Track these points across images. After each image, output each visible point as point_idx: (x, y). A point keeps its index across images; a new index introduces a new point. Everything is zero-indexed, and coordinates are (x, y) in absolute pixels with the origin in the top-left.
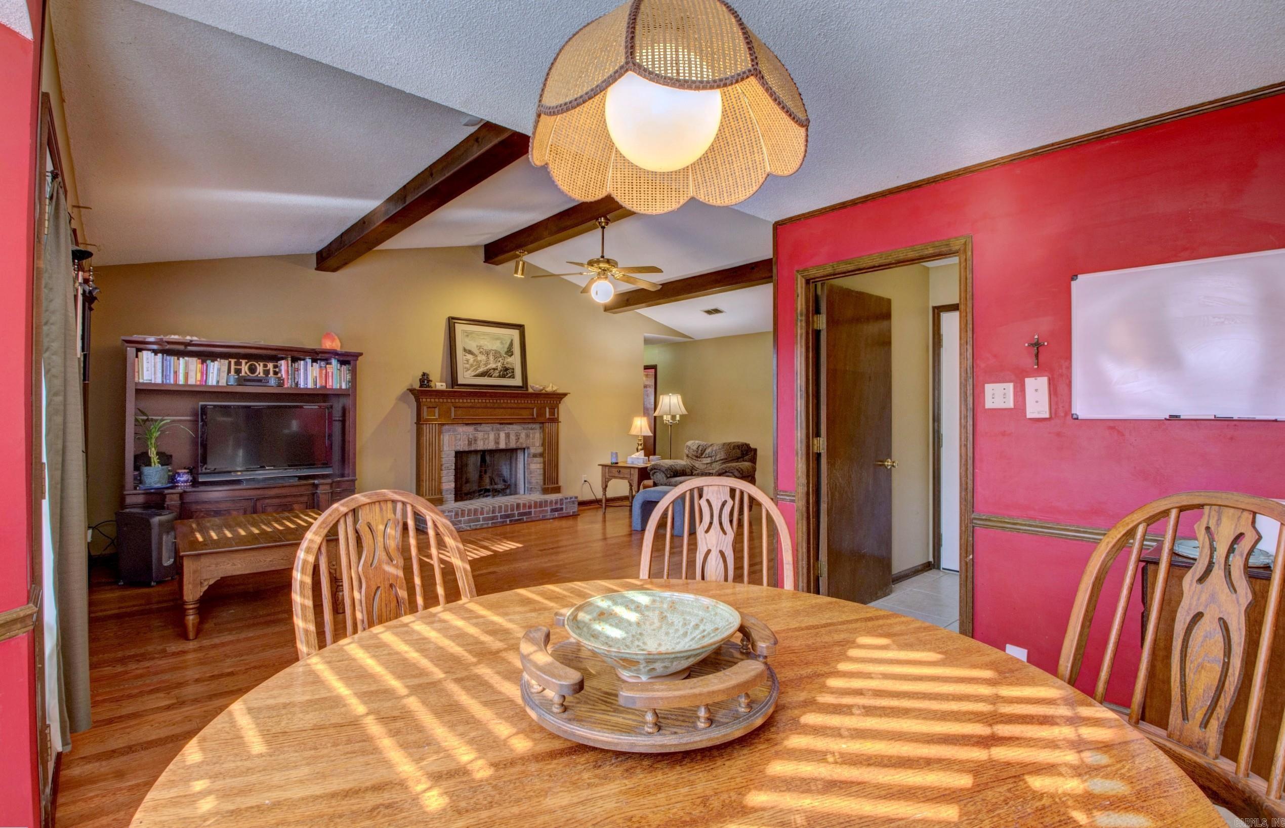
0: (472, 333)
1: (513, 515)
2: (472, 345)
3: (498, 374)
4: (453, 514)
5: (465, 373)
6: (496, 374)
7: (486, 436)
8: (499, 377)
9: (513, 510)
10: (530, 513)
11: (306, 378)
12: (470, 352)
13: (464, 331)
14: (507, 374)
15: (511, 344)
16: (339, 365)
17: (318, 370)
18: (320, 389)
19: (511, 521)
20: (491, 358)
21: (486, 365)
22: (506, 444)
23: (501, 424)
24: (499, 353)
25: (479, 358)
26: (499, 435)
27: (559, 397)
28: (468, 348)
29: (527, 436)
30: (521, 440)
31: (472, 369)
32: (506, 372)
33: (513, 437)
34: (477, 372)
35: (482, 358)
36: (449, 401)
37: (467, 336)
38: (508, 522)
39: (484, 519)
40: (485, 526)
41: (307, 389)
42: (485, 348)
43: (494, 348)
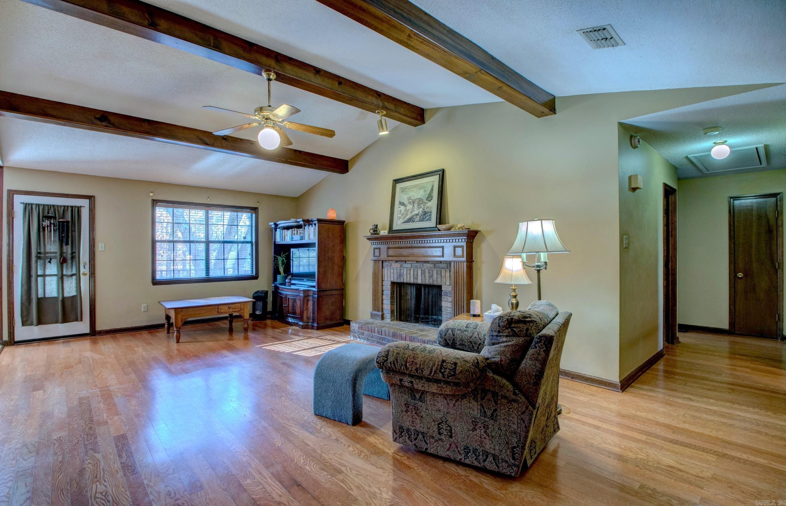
0: (406, 188)
2: (405, 199)
3: (419, 219)
5: (398, 222)
6: (418, 219)
8: (420, 221)
12: (403, 204)
13: (400, 189)
14: (426, 217)
15: (432, 190)
20: (416, 205)
21: (413, 211)
24: (422, 200)
27: (476, 234)
28: (402, 201)
31: (402, 217)
34: (405, 219)
35: (410, 207)
36: (387, 243)
37: (403, 192)
42: (412, 198)
43: (418, 198)
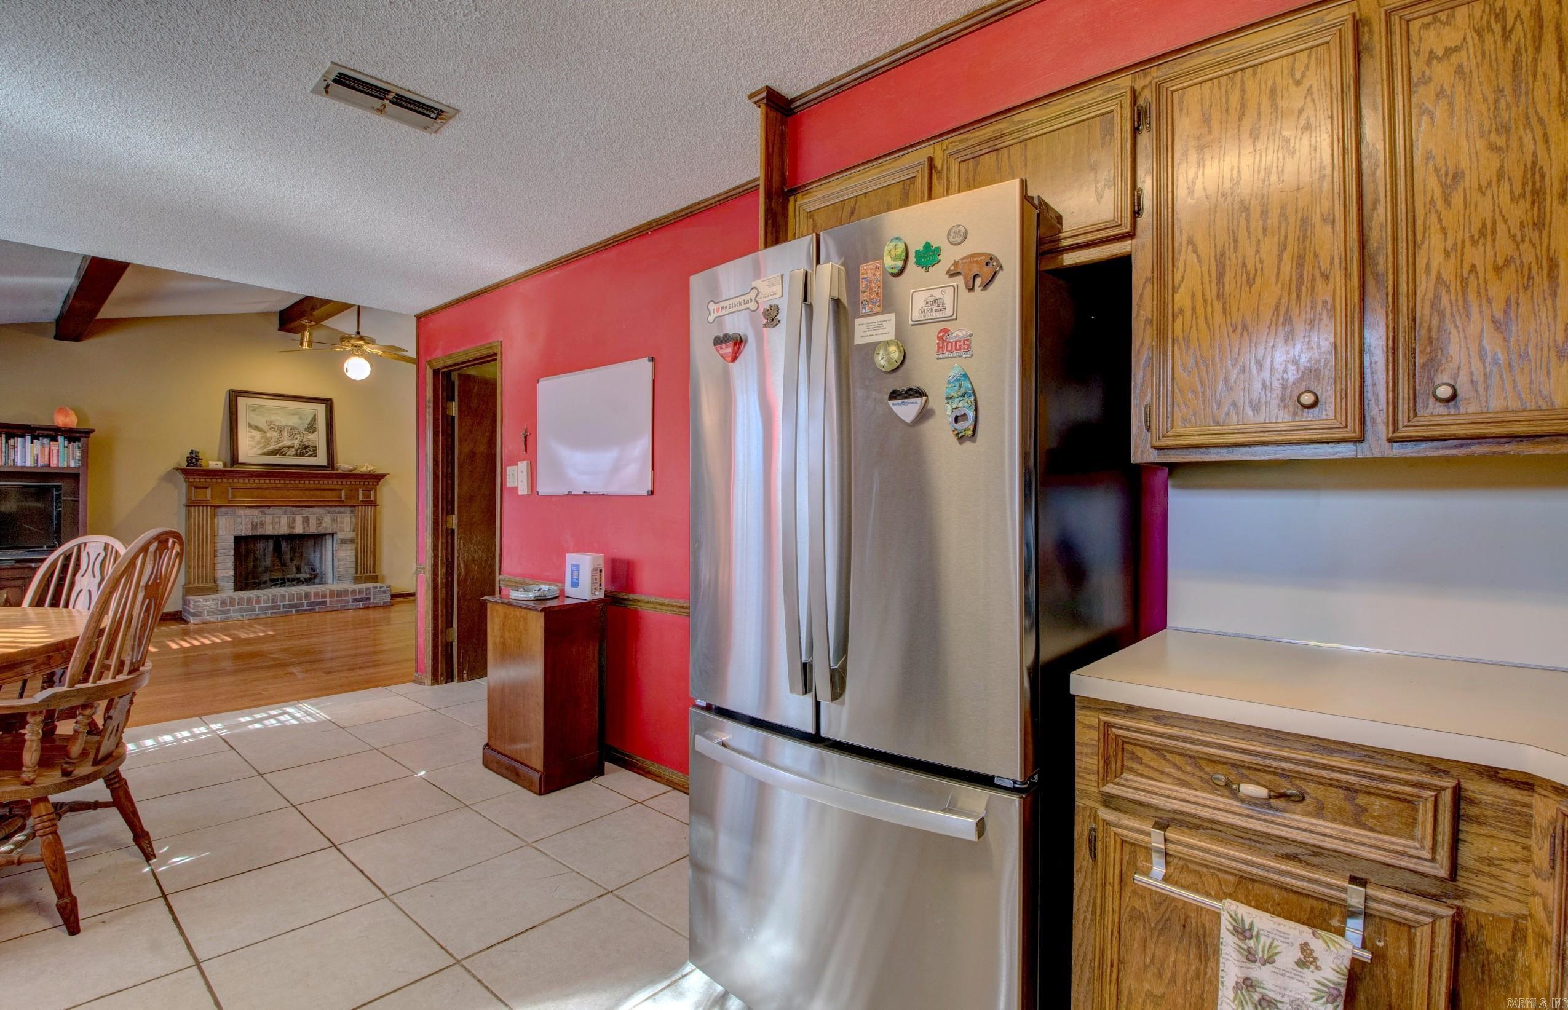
0: (260, 407)
1: (302, 605)
2: (261, 421)
3: (293, 453)
4: (219, 602)
5: (249, 451)
6: (292, 451)
7: (276, 520)
8: (296, 455)
9: (301, 599)
10: (324, 603)
11: (24, 456)
12: (257, 428)
13: (249, 406)
14: (307, 452)
15: (314, 419)
16: (66, 442)
17: (39, 447)
18: (41, 467)
19: (297, 611)
20: (285, 434)
21: (278, 442)
22: (304, 528)
23: (296, 507)
24: (297, 429)
25: (269, 435)
26: (294, 519)
27: (378, 477)
28: (253, 423)
29: (334, 520)
30: (324, 525)
31: (259, 446)
32: (305, 450)
33: (313, 522)
34: (266, 450)
35: (273, 434)
36: (225, 480)
37: (254, 410)
38: (294, 612)
39: (261, 609)
40: (263, 616)
41: (25, 467)
42: (277, 424)
43: (289, 424)
